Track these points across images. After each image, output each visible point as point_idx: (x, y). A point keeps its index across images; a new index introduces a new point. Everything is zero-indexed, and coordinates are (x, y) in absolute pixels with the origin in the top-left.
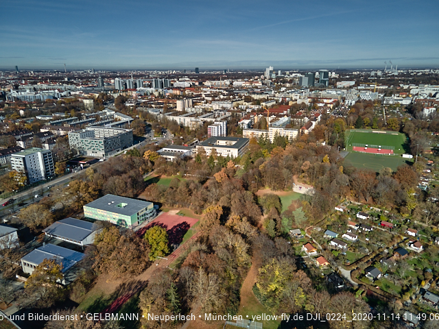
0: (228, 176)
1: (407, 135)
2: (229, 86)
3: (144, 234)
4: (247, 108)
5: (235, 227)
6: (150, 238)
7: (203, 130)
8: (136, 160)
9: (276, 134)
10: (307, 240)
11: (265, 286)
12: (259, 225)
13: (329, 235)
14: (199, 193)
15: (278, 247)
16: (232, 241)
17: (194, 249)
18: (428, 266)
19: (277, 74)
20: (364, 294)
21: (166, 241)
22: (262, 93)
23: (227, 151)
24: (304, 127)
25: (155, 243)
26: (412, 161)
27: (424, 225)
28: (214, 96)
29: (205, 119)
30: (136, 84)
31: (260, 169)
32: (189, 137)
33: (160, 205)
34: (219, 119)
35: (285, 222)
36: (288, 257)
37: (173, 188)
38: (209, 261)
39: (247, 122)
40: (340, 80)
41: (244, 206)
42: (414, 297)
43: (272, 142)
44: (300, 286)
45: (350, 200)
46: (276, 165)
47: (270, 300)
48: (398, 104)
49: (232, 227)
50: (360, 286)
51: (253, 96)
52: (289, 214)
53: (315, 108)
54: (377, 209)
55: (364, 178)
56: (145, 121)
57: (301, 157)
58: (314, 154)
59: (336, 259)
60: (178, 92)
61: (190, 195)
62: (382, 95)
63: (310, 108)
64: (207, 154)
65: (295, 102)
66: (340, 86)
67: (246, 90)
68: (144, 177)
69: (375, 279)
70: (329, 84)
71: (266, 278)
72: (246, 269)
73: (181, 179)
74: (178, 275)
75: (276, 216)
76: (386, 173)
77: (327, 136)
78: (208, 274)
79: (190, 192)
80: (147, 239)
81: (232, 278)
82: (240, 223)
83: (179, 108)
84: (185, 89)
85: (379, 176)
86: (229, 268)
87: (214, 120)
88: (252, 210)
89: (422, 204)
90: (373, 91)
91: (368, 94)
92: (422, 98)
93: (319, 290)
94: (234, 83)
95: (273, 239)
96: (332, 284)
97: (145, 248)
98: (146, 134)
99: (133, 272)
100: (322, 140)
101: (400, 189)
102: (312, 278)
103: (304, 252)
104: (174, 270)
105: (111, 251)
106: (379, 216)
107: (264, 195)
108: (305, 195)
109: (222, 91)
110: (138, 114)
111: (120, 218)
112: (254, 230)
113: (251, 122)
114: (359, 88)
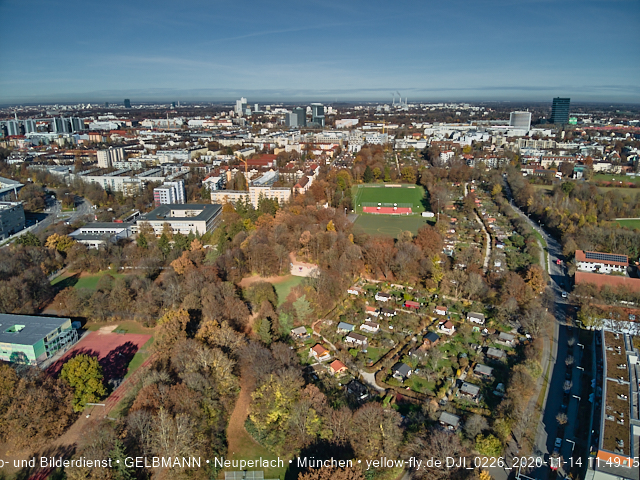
0: (194, 263)
1: (425, 188)
2: (182, 127)
3: (60, 371)
4: (214, 159)
5: (212, 338)
6: (70, 376)
7: (146, 196)
8: (34, 251)
9: (261, 196)
10: (315, 340)
11: (262, 417)
12: (247, 330)
13: (343, 329)
14: (149, 293)
15: (276, 357)
16: (208, 360)
17: (148, 381)
18: (462, 351)
19: (253, 109)
20: (394, 401)
21: (100, 376)
22: (233, 138)
23: (188, 225)
24: (298, 185)
25: (80, 382)
26: (434, 220)
27: (453, 299)
28: (160, 143)
29: (148, 179)
30: (23, 127)
31: (242, 247)
32: (123, 207)
33: (83, 320)
34: (170, 178)
35: (284, 319)
36: (292, 368)
37: (103, 292)
38: (174, 397)
39: (215, 180)
40: (339, 117)
41: (222, 304)
42: (450, 393)
43: (256, 208)
44: (312, 407)
45: (366, 279)
46: (264, 240)
47: (272, 436)
48: (411, 148)
49: (206, 338)
50: (387, 390)
51: (221, 141)
52: (289, 307)
53: (310, 157)
54: (399, 286)
55: (381, 247)
56: (44, 186)
57: (297, 226)
58: (315, 220)
59: (355, 360)
60: (98, 138)
61: (133, 298)
62: (393, 137)
63: (303, 158)
64: (157, 233)
65: (282, 150)
66: (340, 126)
67: (209, 133)
68: (51, 279)
69: (405, 378)
70: (326, 123)
71: (262, 406)
72: (233, 397)
73: (114, 276)
74: (125, 426)
75: (270, 313)
76: (405, 238)
77: (329, 195)
78: (174, 417)
79: (133, 295)
80: (66, 378)
81: (213, 414)
82: (218, 331)
83: (102, 163)
84: (109, 132)
85: (398, 243)
86: (207, 401)
87: (162, 179)
88: (235, 309)
89: (449, 273)
90: (381, 131)
91: (375, 136)
92: (438, 140)
93: (337, 407)
94: (189, 123)
95: (268, 346)
96: (353, 395)
97: (63, 392)
98: (48, 207)
99: (48, 434)
100: (323, 201)
101: (423, 258)
102: (326, 392)
103: (313, 357)
104: (118, 420)
105: (7, 405)
106: (402, 295)
107: (252, 285)
108: (307, 278)
109: (172, 134)
110: (31, 176)
111: (15, 350)
112: (240, 338)
113: (222, 181)
114: (364, 128)
